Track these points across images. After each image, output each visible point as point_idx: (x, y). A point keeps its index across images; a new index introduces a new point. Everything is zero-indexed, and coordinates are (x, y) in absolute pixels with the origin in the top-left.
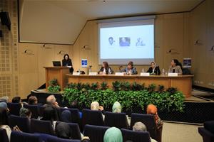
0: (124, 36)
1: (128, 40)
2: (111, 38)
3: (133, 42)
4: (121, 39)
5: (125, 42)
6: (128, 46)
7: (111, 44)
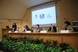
0: (41, 14)
1: (43, 15)
2: (36, 15)
3: (46, 16)
4: (40, 15)
5: (42, 16)
6: (44, 18)
7: (36, 18)
